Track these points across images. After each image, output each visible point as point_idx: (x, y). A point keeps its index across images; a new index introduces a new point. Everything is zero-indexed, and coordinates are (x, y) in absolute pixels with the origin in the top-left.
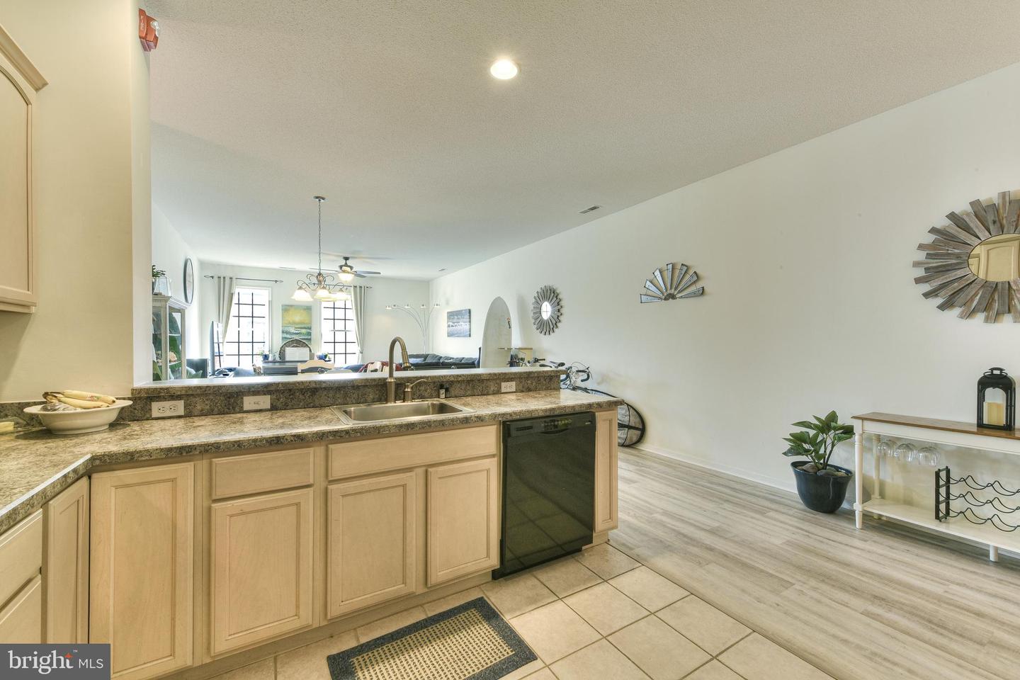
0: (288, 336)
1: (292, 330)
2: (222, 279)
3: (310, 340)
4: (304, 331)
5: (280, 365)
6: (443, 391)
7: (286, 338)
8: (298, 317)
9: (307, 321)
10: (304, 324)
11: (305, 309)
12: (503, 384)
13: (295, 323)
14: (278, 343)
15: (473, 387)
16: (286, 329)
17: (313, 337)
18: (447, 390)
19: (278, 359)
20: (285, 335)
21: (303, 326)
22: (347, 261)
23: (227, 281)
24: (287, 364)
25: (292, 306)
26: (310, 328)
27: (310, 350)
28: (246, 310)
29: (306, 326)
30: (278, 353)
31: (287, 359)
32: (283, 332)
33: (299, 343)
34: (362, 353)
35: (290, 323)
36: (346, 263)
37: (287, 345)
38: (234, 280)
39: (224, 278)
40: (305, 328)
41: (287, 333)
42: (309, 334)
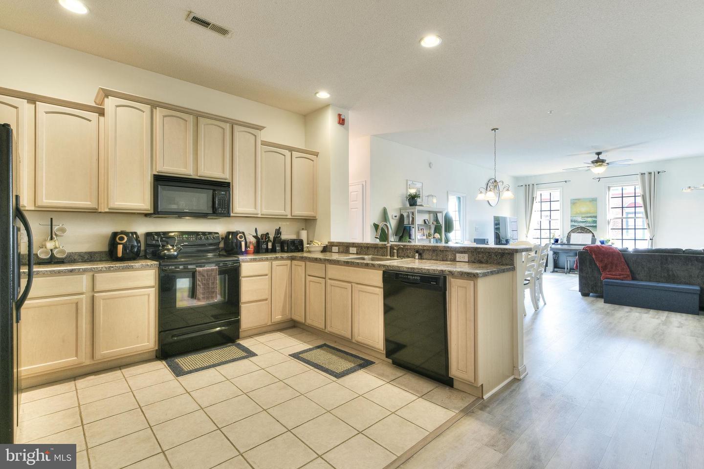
0: (576, 224)
1: (580, 219)
2: (527, 186)
3: (595, 227)
4: (590, 219)
5: (566, 246)
6: (417, 254)
7: (574, 226)
8: (584, 208)
10: (590, 213)
11: (590, 201)
12: (458, 255)
13: (582, 213)
14: (567, 230)
15: (437, 255)
16: (575, 218)
17: (598, 224)
18: (420, 254)
19: (565, 242)
20: (573, 223)
21: (589, 215)
22: (600, 156)
23: (531, 186)
24: (572, 246)
25: (579, 200)
26: (596, 217)
27: (594, 236)
28: (546, 206)
29: (592, 215)
30: (566, 237)
31: (571, 243)
32: (572, 221)
33: (583, 230)
34: (651, 239)
35: (577, 213)
36: (598, 158)
37: (573, 231)
38: (535, 186)
39: (529, 185)
40: (590, 217)
41: (575, 221)
42: (595, 222)
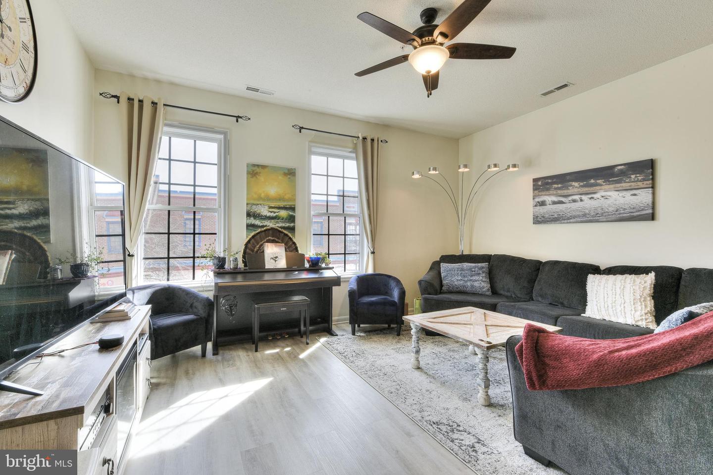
0: (257, 222)
1: (265, 212)
3: (292, 229)
4: (283, 213)
5: (245, 279)
8: (273, 188)
9: (287, 197)
10: (284, 200)
11: (285, 174)
13: (268, 198)
14: (240, 237)
16: (255, 209)
17: (298, 224)
19: (241, 265)
20: (252, 221)
21: (282, 204)
23: (146, 108)
25: (263, 167)
26: (293, 209)
29: (288, 204)
30: (241, 254)
32: (249, 215)
33: (277, 236)
34: (373, 253)
35: (260, 198)
37: (256, 238)
38: (161, 110)
39: (141, 101)
40: (285, 208)
42: (292, 219)
